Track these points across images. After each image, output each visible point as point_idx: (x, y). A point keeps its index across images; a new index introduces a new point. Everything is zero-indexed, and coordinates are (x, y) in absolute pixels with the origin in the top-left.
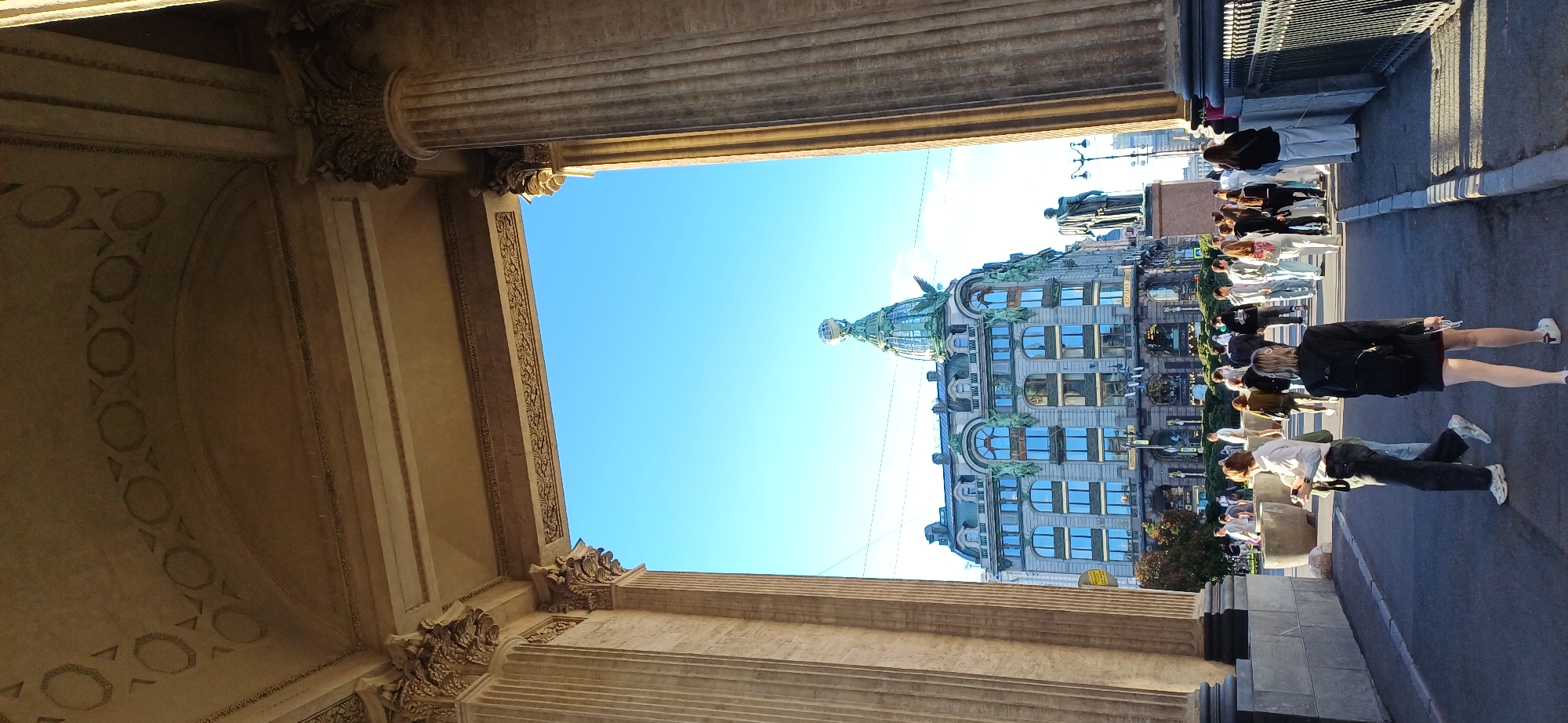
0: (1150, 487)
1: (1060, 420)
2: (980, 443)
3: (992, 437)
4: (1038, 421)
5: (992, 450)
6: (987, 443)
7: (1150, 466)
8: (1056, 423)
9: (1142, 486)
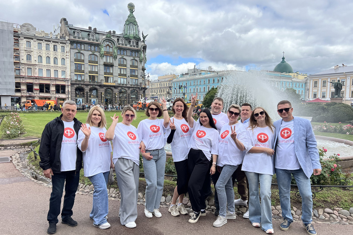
0: (98, 87)
1: (115, 66)
2: (108, 43)
3: (110, 47)
4: (115, 60)
5: (106, 46)
6: (108, 45)
7: (104, 88)
8: (115, 65)
9: (97, 85)
